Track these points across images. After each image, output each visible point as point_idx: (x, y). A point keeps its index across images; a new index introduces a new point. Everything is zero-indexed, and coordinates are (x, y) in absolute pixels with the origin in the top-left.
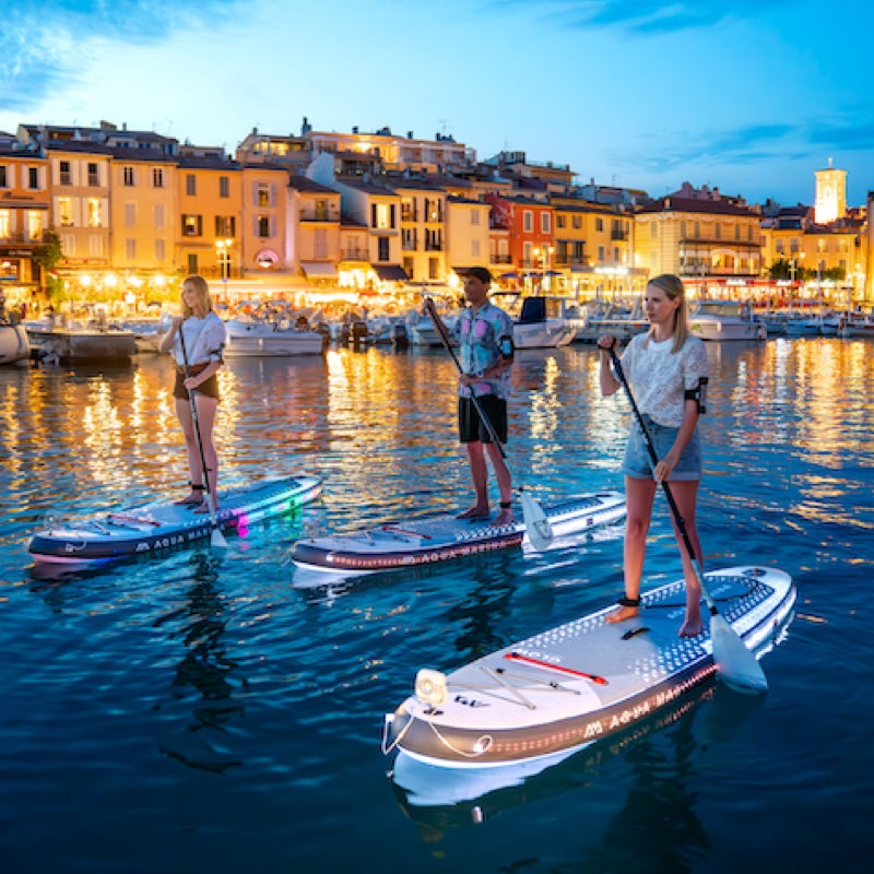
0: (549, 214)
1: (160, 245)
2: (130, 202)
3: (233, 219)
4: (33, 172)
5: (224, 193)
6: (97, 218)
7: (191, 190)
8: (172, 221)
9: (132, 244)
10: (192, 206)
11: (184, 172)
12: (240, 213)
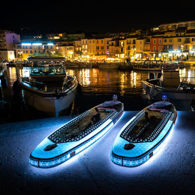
0: (161, 39)
1: (94, 51)
2: (90, 45)
3: (103, 47)
4: (80, 42)
5: (102, 43)
6: (87, 48)
7: (98, 43)
8: (95, 47)
9: (90, 51)
10: (98, 45)
11: (97, 40)
12: (104, 46)
